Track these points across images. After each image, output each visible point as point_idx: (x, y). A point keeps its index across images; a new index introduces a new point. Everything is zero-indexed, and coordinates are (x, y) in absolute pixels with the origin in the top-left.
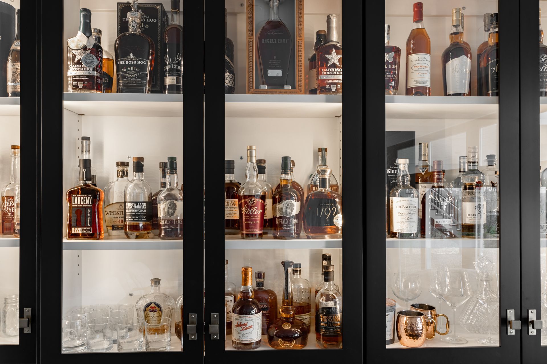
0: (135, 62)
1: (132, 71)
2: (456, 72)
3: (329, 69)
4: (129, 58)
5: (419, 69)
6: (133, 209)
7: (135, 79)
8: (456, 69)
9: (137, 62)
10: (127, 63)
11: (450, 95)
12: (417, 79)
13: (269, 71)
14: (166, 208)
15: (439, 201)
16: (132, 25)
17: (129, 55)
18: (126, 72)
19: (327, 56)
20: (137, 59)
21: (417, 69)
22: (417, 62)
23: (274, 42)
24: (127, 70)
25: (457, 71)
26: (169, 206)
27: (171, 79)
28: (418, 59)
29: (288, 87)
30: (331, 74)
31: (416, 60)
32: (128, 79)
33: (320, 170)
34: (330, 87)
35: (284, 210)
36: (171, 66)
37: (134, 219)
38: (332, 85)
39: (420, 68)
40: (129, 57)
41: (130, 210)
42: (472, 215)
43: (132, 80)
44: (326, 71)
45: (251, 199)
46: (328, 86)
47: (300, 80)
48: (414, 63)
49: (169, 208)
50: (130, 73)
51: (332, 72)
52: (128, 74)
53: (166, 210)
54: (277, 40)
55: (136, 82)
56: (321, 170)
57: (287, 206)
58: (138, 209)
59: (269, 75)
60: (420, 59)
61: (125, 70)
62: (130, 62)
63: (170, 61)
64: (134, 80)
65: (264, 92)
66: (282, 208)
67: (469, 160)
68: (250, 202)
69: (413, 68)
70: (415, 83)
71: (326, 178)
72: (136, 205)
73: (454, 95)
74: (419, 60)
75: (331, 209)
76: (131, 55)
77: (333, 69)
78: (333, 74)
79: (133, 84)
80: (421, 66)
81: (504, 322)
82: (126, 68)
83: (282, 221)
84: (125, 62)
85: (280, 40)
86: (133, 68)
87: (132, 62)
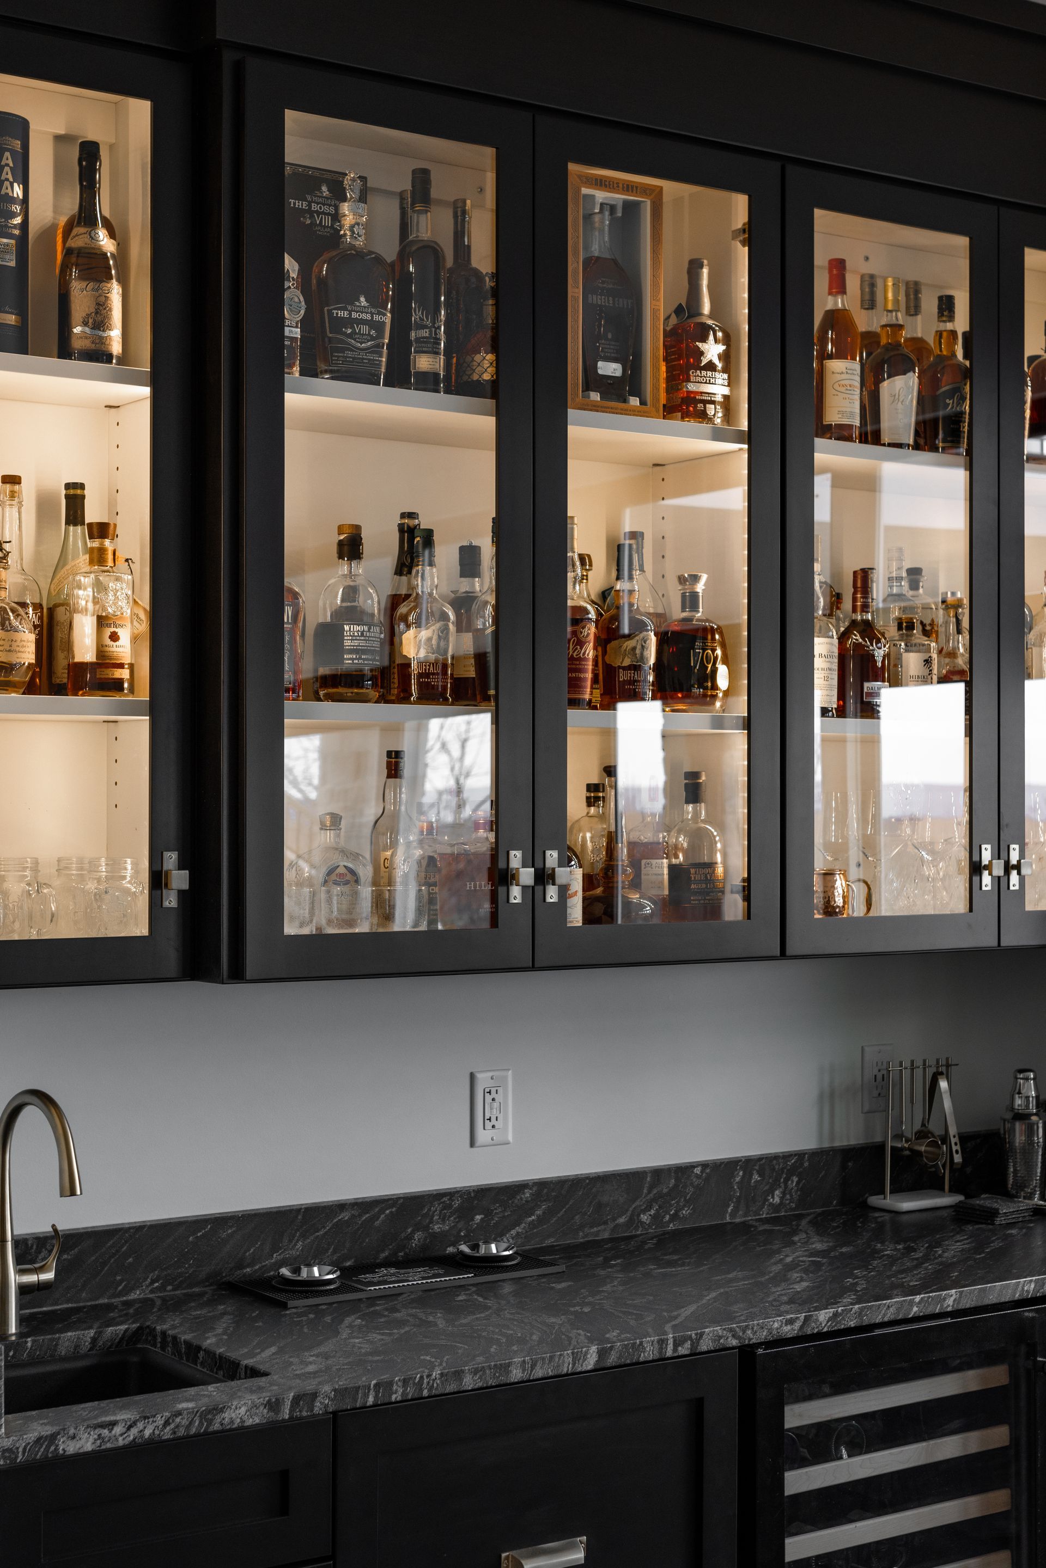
0: (369, 317)
1: (363, 334)
2: (900, 403)
3: (702, 372)
4: (358, 306)
5: (847, 390)
6: (362, 638)
7: (368, 353)
8: (899, 395)
9: (372, 317)
10: (354, 315)
11: (884, 445)
12: (844, 409)
13: (600, 364)
14: (435, 637)
15: (871, 648)
16: (358, 233)
17: (358, 300)
18: (350, 336)
19: (700, 345)
20: (373, 310)
21: (843, 389)
22: (844, 376)
23: (609, 303)
24: (354, 332)
25: (901, 400)
26: (440, 634)
27: (431, 360)
28: (845, 371)
29: (634, 401)
30: (706, 383)
31: (842, 373)
32: (353, 351)
33: (686, 575)
34: (705, 407)
35: (638, 651)
36: (431, 332)
37: (364, 660)
38: (707, 405)
39: (849, 388)
40: (357, 304)
41: (356, 640)
42: (918, 676)
43: (362, 355)
44: (698, 376)
45: (583, 628)
46: (700, 406)
47: (656, 388)
48: (839, 377)
49: (439, 637)
50: (359, 338)
51: (708, 379)
52: (355, 340)
53: (434, 642)
54: (614, 301)
55: (369, 360)
56: (689, 575)
57: (644, 644)
58: (371, 639)
59: (600, 372)
60: (849, 371)
61: (349, 331)
62: (359, 316)
63: (428, 320)
64: (366, 355)
65: (595, 408)
66: (634, 649)
67: (891, 576)
68: (581, 633)
69: (836, 386)
70: (840, 416)
71: (698, 593)
72: (369, 631)
73: (890, 445)
74: (847, 373)
75: (713, 655)
76: (362, 299)
77: (709, 373)
78: (710, 383)
79: (364, 363)
80: (850, 386)
81: (976, 868)
82: (352, 327)
83: (634, 674)
84: (350, 314)
85: (618, 301)
86: (365, 329)
87: (364, 316)
